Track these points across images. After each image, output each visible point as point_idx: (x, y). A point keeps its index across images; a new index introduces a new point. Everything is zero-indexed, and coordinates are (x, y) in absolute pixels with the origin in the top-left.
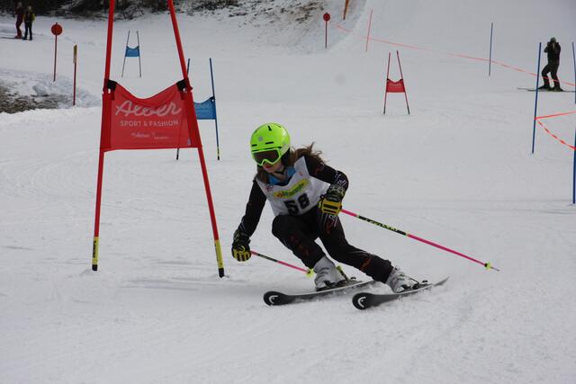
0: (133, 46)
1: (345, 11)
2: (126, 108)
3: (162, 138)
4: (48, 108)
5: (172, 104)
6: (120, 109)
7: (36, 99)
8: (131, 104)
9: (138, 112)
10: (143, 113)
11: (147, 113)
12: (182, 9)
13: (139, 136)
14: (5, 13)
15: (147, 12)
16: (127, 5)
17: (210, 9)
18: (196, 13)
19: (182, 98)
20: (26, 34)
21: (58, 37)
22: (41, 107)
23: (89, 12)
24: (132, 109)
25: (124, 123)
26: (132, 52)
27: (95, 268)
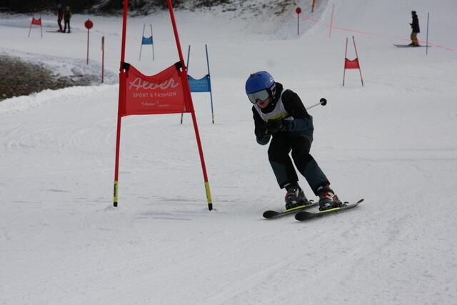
0: (147, 36)
1: (313, 6)
2: (137, 83)
3: (164, 106)
4: (82, 85)
5: (172, 80)
6: (132, 84)
7: (74, 79)
8: (140, 80)
9: (146, 86)
10: (150, 87)
11: (153, 87)
12: (186, 7)
13: (146, 104)
14: (49, 12)
15: (158, 9)
16: (143, 4)
17: (208, 6)
18: (197, 9)
19: (179, 75)
20: (65, 28)
21: (90, 30)
22: (77, 85)
23: (114, 10)
24: (142, 84)
25: (135, 95)
26: (147, 41)
27: (115, 204)
